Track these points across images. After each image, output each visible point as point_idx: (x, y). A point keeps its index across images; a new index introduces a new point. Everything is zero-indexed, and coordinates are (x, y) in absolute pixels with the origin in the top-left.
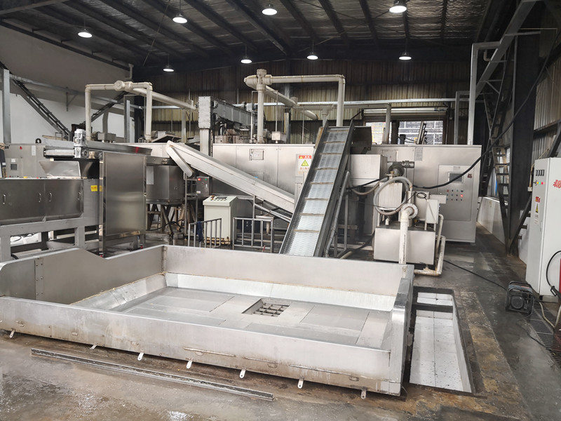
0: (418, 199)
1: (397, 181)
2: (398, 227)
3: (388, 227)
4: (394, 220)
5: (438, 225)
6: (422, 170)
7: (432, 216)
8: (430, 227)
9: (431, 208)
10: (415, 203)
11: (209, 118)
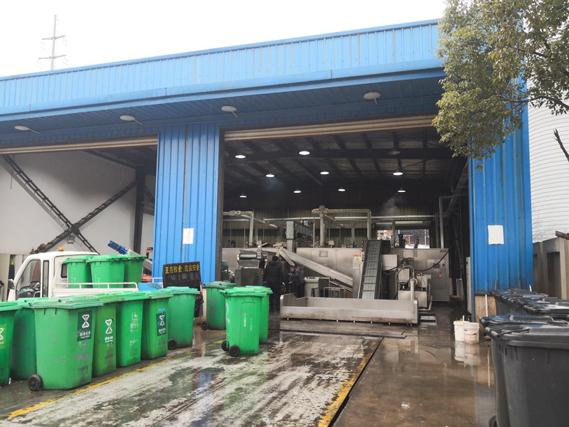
0: (417, 277)
1: (407, 268)
2: (410, 290)
3: (404, 290)
4: (406, 287)
5: (428, 288)
6: (418, 262)
7: (424, 285)
8: (424, 289)
9: (424, 280)
10: (416, 278)
11: (293, 233)
